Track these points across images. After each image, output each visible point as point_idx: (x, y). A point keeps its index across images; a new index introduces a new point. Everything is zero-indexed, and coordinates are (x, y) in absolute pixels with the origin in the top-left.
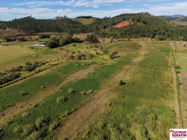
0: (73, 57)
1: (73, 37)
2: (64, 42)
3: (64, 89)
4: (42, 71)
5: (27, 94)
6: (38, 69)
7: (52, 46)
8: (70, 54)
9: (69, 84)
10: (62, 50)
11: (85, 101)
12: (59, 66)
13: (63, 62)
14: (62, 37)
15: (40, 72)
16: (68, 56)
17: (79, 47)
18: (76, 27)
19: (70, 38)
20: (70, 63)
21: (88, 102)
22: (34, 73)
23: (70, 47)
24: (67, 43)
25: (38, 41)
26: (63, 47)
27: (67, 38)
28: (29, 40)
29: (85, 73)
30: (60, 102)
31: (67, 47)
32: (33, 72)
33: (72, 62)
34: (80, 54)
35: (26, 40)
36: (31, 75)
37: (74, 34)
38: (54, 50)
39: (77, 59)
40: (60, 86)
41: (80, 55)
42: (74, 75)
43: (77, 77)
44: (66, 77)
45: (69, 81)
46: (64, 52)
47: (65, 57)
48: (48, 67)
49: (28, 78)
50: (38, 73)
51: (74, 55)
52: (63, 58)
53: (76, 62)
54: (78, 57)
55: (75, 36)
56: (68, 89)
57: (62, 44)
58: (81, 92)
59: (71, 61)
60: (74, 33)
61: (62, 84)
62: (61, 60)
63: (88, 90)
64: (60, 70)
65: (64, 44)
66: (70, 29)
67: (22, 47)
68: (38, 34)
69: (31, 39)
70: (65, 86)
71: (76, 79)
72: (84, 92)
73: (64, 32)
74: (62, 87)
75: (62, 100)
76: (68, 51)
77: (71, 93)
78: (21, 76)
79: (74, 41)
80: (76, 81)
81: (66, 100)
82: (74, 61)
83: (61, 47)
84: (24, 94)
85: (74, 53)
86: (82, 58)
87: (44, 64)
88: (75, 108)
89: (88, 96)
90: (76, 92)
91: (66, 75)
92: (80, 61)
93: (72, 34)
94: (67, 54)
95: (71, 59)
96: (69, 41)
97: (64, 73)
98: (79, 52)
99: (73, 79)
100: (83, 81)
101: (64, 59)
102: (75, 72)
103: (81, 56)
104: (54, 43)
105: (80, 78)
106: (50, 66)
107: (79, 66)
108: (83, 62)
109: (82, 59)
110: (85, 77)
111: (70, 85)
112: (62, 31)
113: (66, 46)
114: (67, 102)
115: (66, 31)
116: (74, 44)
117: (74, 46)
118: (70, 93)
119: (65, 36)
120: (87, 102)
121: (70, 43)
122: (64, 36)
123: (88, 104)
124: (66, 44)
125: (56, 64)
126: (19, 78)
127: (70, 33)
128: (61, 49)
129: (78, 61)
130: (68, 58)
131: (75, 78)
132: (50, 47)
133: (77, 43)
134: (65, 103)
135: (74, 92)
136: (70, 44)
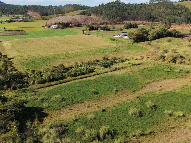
0: (163, 58)
1: (170, 28)
2: (155, 34)
3: (142, 100)
4: (118, 70)
5: (98, 93)
6: (114, 66)
7: (138, 39)
8: (160, 53)
9: (150, 94)
10: (150, 46)
11: (169, 125)
12: (142, 67)
13: (148, 62)
14: (153, 28)
15: (117, 70)
16: (156, 55)
17: (176, 44)
18: (179, 15)
19: (165, 31)
20: (158, 66)
21: (174, 128)
22: (109, 71)
23: (163, 43)
24: (159, 36)
25: (122, 31)
26: (153, 42)
27: (160, 30)
28: (112, 29)
29: (177, 84)
30: (132, 115)
31: (158, 42)
32: (108, 69)
33: (160, 64)
34: (176, 54)
35: (109, 30)
36: (105, 73)
37: (173, 24)
38: (139, 44)
39: (169, 61)
40: (137, 94)
41: (175, 56)
42: (160, 83)
43: (164, 87)
44: (148, 83)
45: (151, 90)
46: (151, 49)
47: (152, 55)
48: (127, 66)
49: (102, 75)
50: (113, 71)
51: (166, 54)
52: (148, 57)
53: (166, 65)
54: (172, 58)
55: (174, 27)
56: (146, 100)
57: (152, 38)
58: (166, 111)
59: (159, 62)
60: (173, 22)
61: (140, 92)
62: (146, 59)
63: (177, 111)
64: (141, 73)
65: (155, 38)
66: (167, 17)
67: (103, 37)
68: (123, 22)
69: (114, 28)
70: (144, 95)
71: (161, 90)
72: (170, 112)
73: (157, 21)
74: (139, 96)
75: (135, 114)
76: (159, 48)
77: (151, 108)
78: (95, 71)
79: (170, 34)
80: (161, 93)
81: (141, 114)
82: (164, 64)
83: (149, 42)
84: (94, 93)
85: (166, 52)
86: (178, 60)
87: (122, 61)
88: (152, 131)
89: (176, 119)
90: (158, 109)
91: (148, 81)
92: (173, 65)
93: (170, 24)
94: (155, 52)
95: (160, 60)
96: (163, 34)
97: (146, 78)
98: (175, 51)
99: (157, 89)
100: (173, 94)
101: (150, 59)
102: (162, 80)
103: (176, 58)
104: (141, 35)
105: (168, 90)
106: (130, 65)
107: (170, 71)
108: (177, 66)
109: (177, 62)
110: (177, 91)
111: (151, 97)
112: (156, 20)
113: (157, 40)
114: (142, 118)
115: (162, 20)
116: (169, 38)
117: (169, 42)
118: (149, 107)
119: (158, 27)
120: (171, 128)
121: (163, 37)
122: (156, 26)
123: (173, 130)
124: (158, 38)
125: (138, 63)
126: (94, 73)
127: (166, 23)
128: (149, 44)
129: (171, 64)
130: (157, 58)
131: (160, 88)
132: (134, 40)
133: (174, 38)
134: (140, 118)
135: (155, 107)
136: (163, 39)
